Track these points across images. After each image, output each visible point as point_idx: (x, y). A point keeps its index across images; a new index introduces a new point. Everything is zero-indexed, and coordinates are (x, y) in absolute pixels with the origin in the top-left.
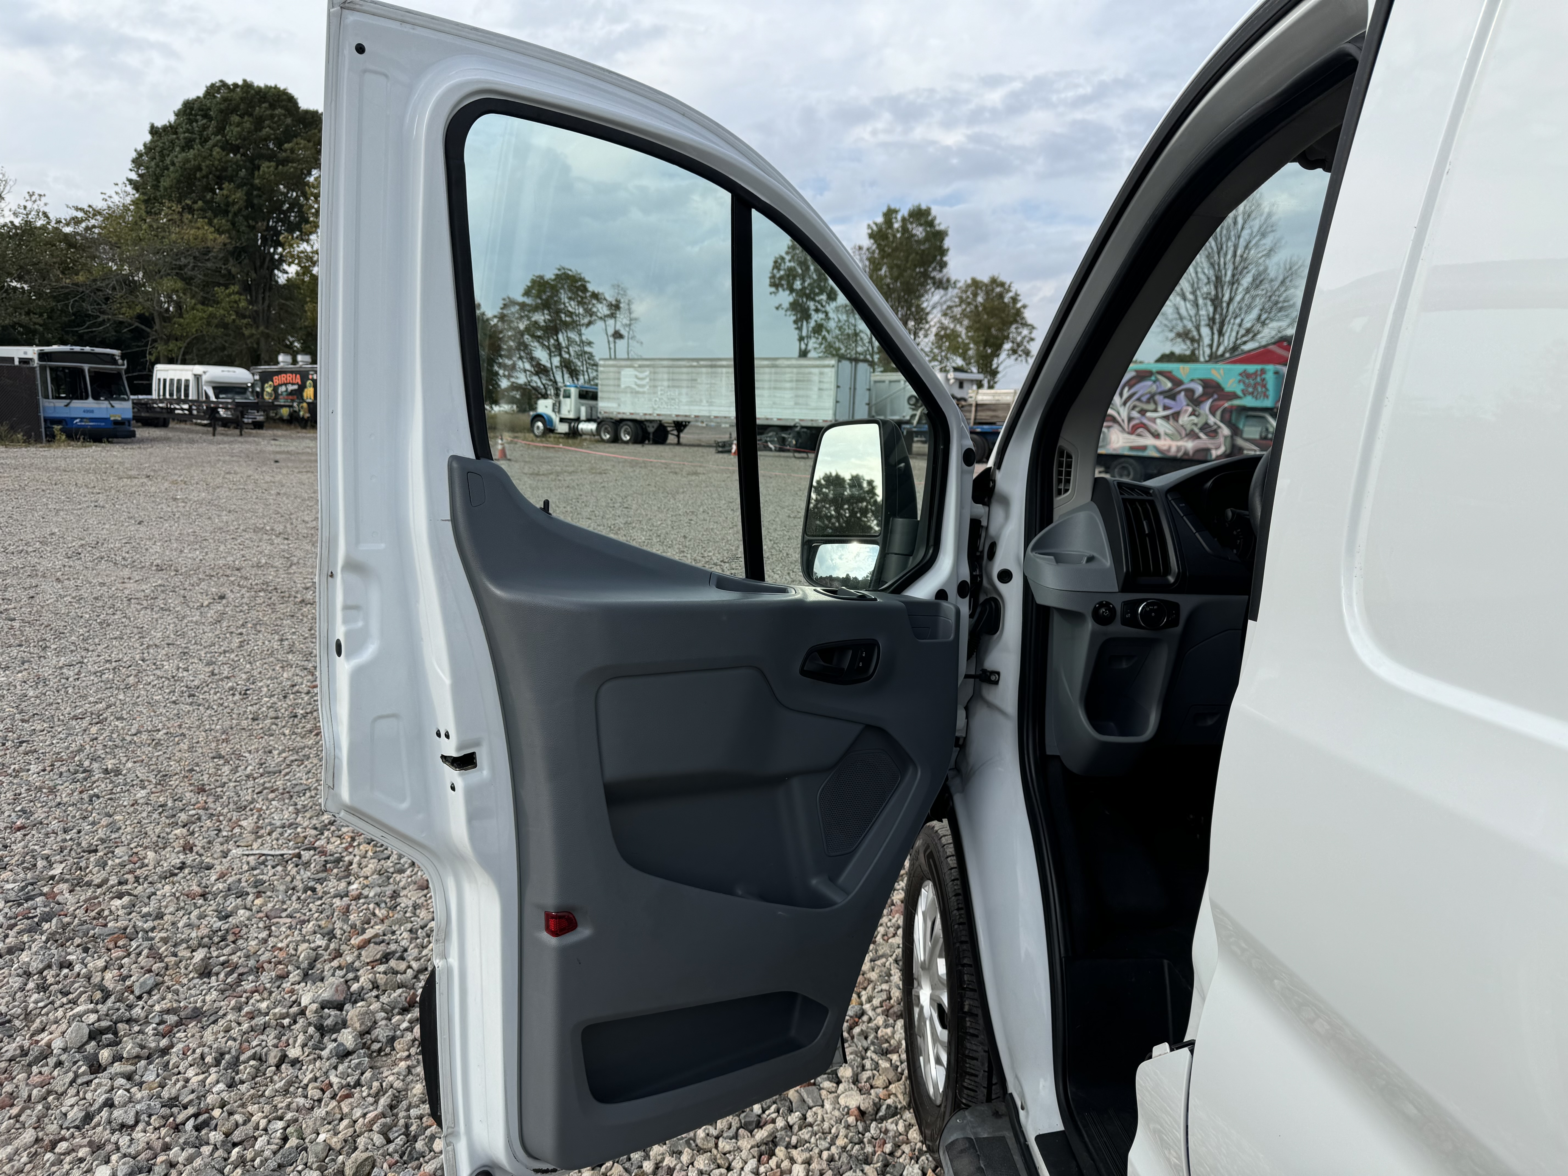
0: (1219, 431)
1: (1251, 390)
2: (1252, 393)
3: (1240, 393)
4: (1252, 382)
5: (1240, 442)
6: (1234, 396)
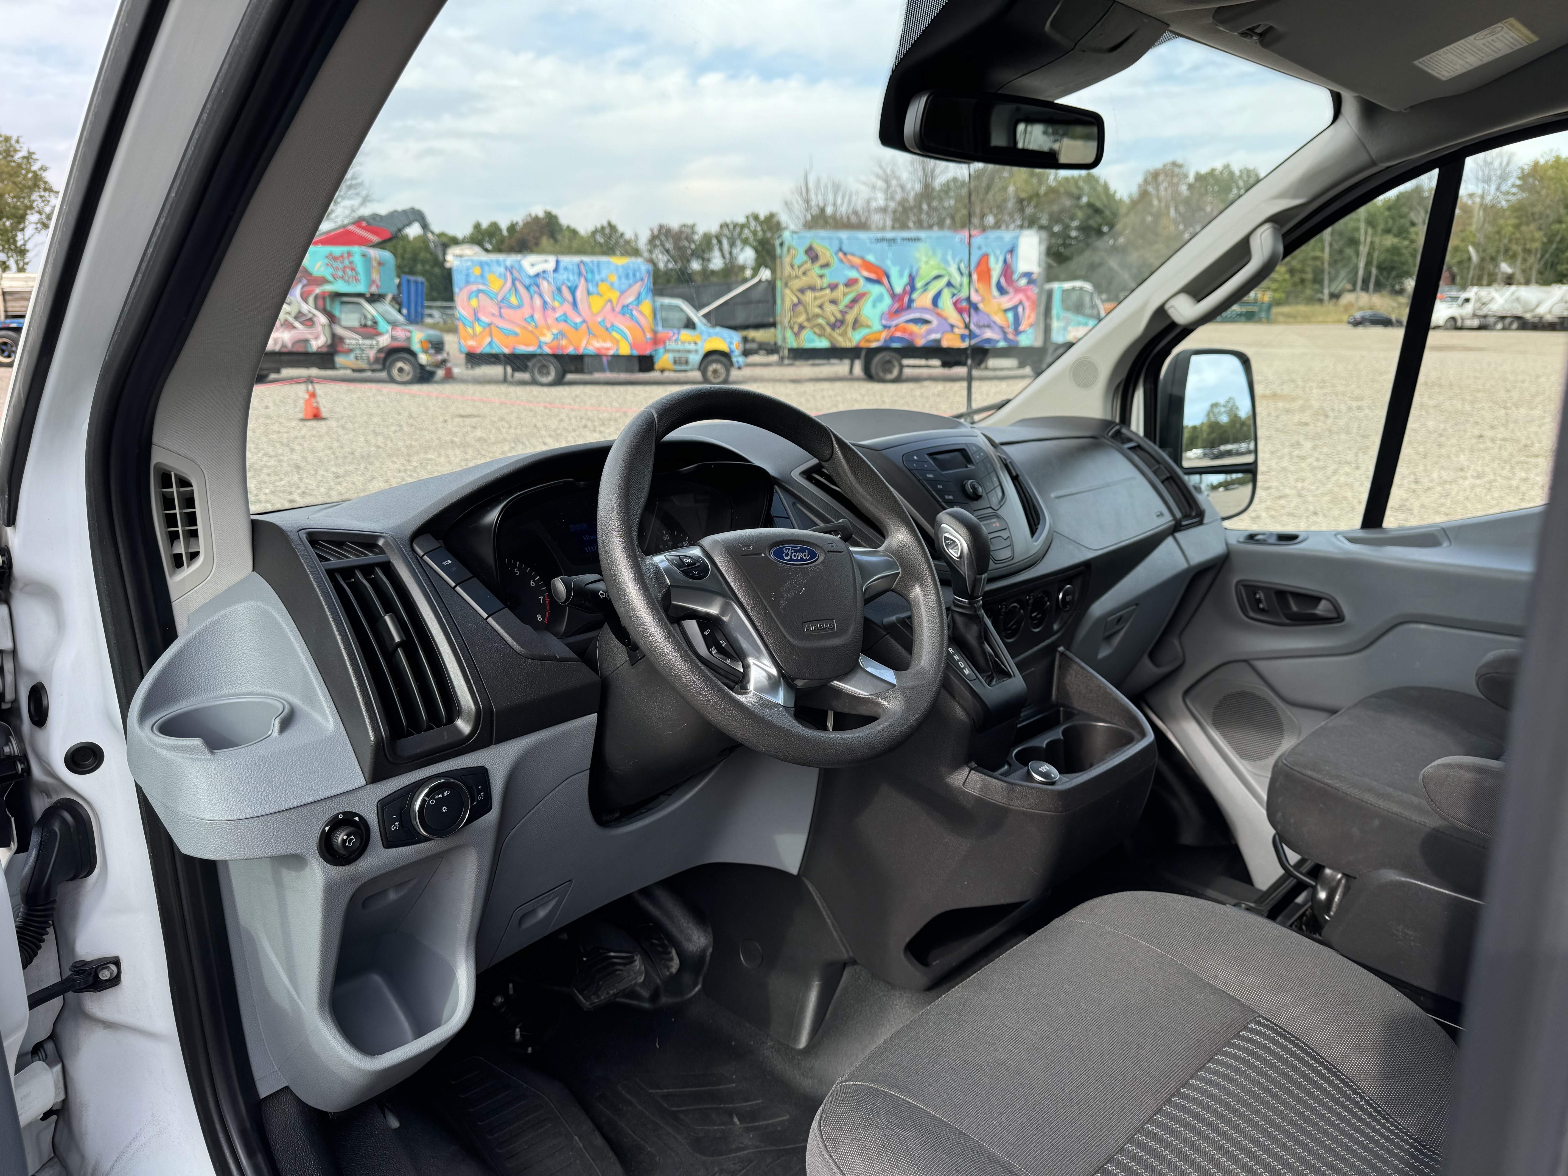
0: (315, 319)
1: (340, 274)
2: (342, 278)
3: (330, 278)
4: (341, 266)
5: (339, 331)
6: (323, 281)
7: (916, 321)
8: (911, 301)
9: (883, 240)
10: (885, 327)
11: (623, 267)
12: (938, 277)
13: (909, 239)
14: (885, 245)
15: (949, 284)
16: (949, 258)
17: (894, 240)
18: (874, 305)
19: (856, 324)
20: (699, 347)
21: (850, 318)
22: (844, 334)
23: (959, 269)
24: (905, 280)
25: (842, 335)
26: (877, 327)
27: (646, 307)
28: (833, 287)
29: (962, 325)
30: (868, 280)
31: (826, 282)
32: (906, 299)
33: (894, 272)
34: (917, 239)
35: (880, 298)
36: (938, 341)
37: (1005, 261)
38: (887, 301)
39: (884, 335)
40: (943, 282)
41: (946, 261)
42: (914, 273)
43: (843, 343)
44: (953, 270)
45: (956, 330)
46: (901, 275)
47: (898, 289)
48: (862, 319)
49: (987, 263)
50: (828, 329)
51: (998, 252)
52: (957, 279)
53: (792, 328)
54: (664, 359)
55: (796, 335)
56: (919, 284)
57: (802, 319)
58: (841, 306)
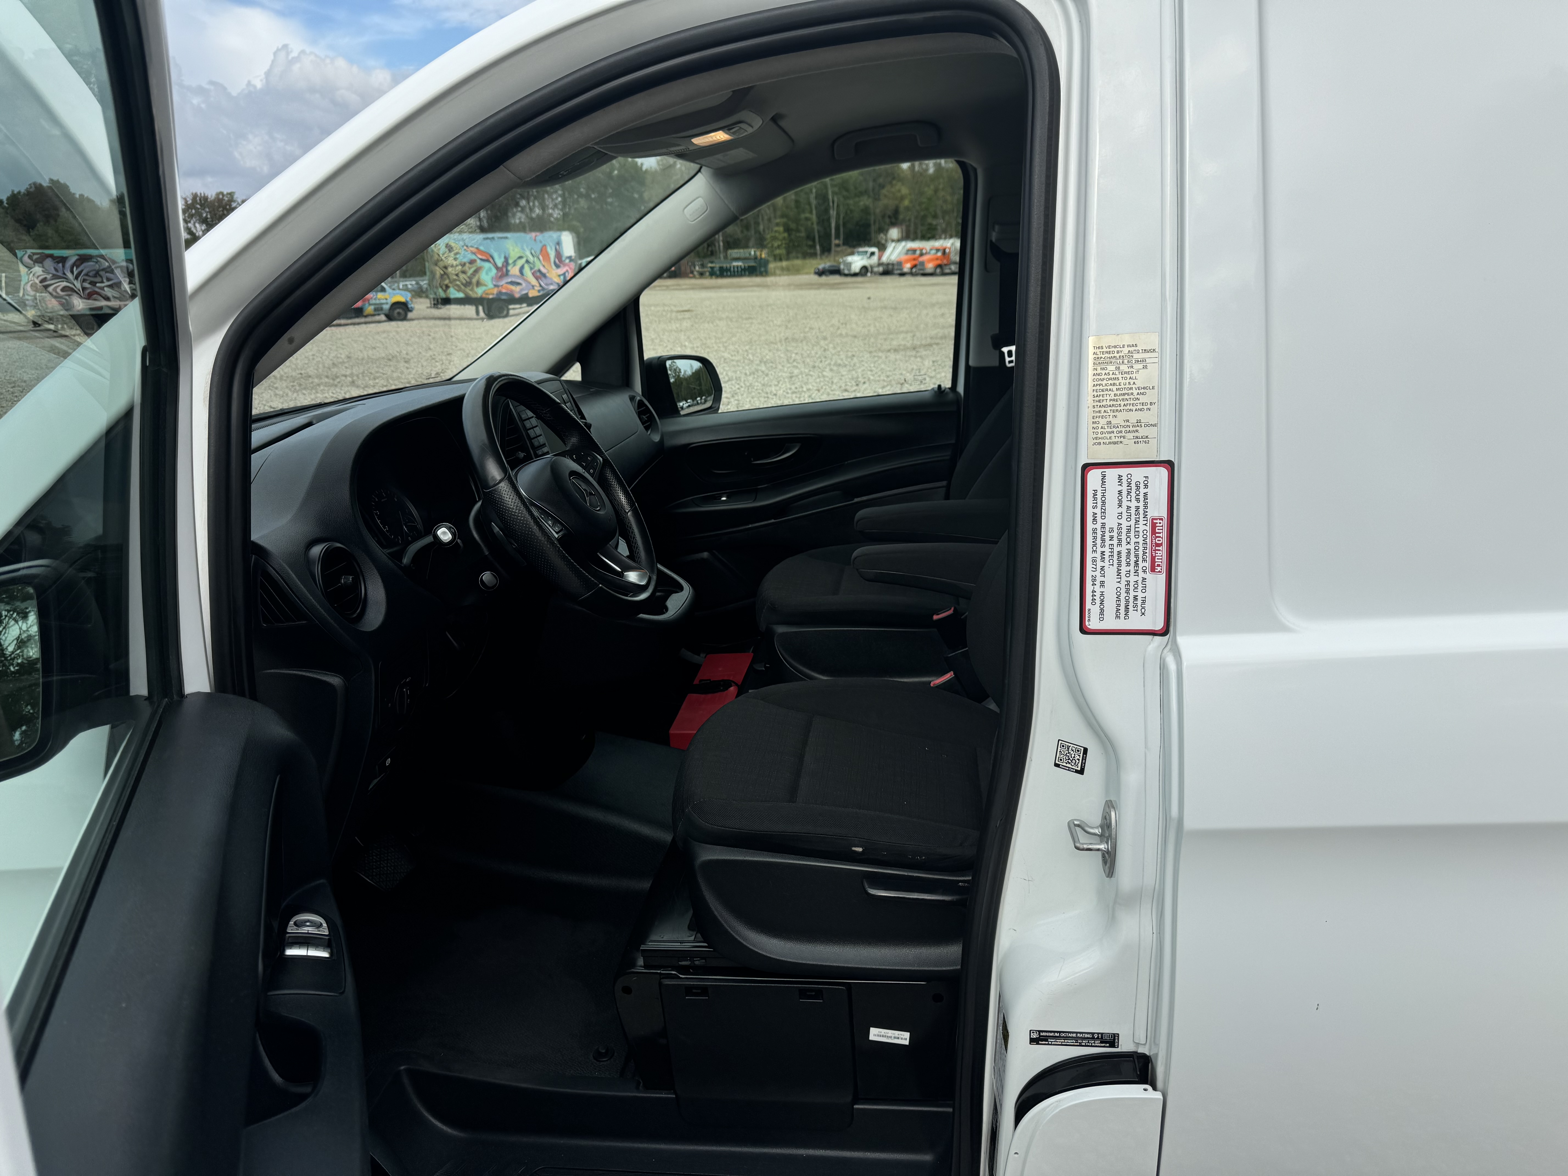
7: (512, 283)
8: (507, 271)
9: (487, 238)
10: (495, 286)
12: (520, 257)
13: (501, 238)
14: (488, 241)
15: (527, 262)
16: (525, 247)
17: (493, 238)
18: (487, 274)
19: (478, 284)
20: (388, 301)
21: (474, 280)
22: (472, 290)
23: (531, 253)
24: (503, 260)
25: (471, 290)
26: (491, 286)
28: (464, 265)
29: (538, 285)
30: (481, 259)
31: (457, 262)
32: (504, 270)
33: (496, 256)
34: (506, 238)
35: (490, 269)
36: (527, 294)
37: (556, 249)
38: (494, 271)
39: (495, 291)
40: (523, 261)
41: (524, 250)
42: (507, 255)
43: (473, 295)
44: (528, 253)
45: (536, 288)
46: (500, 257)
47: (500, 264)
48: (482, 281)
49: (546, 248)
50: (463, 287)
51: (551, 244)
52: (531, 259)
53: (441, 287)
55: (445, 291)
56: (510, 261)
57: (447, 282)
58: (469, 274)
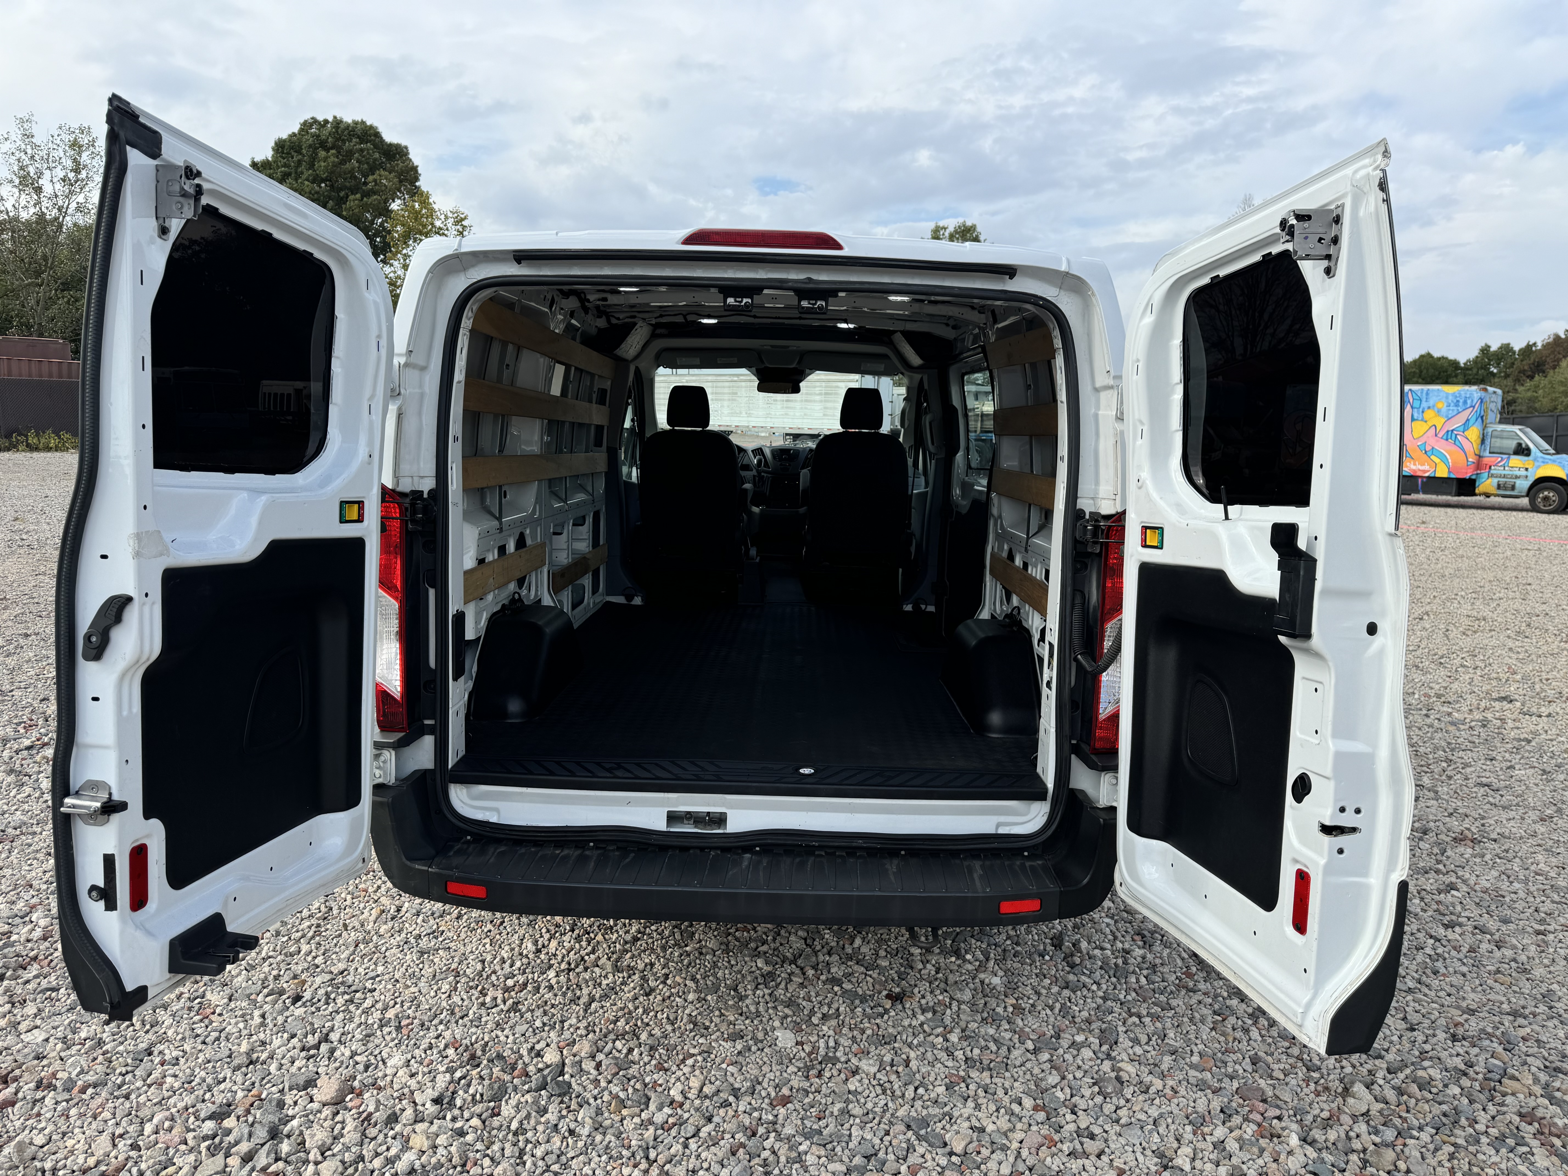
11: (1453, 394)
20: (1529, 474)
27: (1474, 433)
54: (1486, 484)
